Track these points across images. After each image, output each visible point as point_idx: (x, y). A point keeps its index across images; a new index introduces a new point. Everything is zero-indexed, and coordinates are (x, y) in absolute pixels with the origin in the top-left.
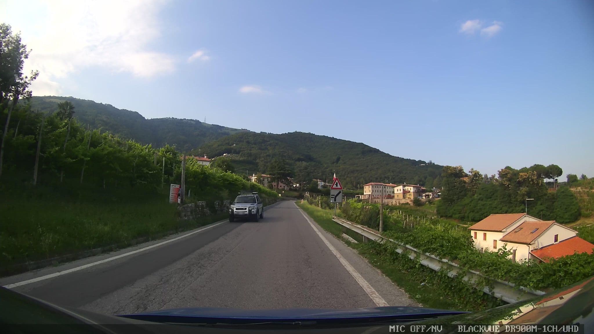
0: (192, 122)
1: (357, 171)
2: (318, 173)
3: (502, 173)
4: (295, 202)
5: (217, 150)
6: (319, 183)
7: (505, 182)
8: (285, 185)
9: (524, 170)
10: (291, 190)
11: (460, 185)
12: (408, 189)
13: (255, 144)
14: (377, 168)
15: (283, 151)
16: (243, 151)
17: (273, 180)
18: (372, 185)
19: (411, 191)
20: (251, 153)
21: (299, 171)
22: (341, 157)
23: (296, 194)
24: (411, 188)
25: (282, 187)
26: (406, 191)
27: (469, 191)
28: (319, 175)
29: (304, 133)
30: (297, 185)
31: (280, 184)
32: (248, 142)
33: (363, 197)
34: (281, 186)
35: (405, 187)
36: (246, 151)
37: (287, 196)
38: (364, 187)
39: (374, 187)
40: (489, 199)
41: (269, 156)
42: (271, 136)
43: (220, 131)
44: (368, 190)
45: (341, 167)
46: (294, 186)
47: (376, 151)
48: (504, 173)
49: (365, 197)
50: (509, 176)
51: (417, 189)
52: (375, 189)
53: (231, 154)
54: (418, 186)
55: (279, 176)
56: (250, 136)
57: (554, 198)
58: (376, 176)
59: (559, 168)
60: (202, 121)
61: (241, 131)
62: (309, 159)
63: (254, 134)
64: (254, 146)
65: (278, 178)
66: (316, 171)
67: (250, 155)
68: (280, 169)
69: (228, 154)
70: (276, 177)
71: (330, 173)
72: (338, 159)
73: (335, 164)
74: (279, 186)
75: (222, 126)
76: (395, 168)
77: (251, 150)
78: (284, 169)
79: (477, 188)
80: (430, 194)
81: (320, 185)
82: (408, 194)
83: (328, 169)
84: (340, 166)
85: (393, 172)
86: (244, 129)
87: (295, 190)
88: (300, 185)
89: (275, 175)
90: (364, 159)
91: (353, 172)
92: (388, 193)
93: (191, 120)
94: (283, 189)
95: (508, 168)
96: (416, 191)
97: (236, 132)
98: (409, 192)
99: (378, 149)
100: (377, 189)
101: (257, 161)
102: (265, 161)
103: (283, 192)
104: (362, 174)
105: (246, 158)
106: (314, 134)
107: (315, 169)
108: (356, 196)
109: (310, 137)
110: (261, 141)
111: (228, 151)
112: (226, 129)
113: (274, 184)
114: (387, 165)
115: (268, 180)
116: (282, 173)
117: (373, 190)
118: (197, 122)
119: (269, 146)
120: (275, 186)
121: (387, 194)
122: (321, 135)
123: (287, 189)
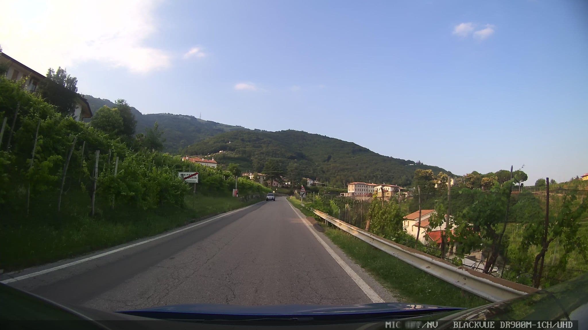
0: (188, 118)
1: (347, 169)
2: (310, 171)
3: (466, 177)
4: (286, 198)
5: (213, 147)
6: (308, 181)
7: (468, 185)
8: (278, 183)
9: (490, 175)
10: (283, 187)
11: (430, 187)
12: (386, 188)
13: (249, 141)
14: (366, 167)
15: (276, 149)
16: (238, 148)
17: (268, 179)
18: (355, 184)
19: (389, 191)
20: (245, 150)
21: (290, 171)
22: (332, 155)
23: (287, 191)
24: (389, 188)
25: (276, 185)
26: (385, 191)
27: (437, 192)
28: (310, 172)
29: (297, 131)
30: (289, 183)
31: (274, 182)
32: (243, 140)
33: (347, 195)
34: (274, 184)
35: (384, 187)
36: (241, 149)
37: (279, 193)
38: (348, 186)
39: (357, 187)
40: (454, 200)
41: (263, 153)
42: (265, 133)
43: (214, 127)
44: (351, 189)
45: (332, 165)
46: (286, 183)
47: (367, 151)
48: (468, 178)
49: (349, 195)
50: (472, 180)
51: (395, 189)
52: (357, 188)
53: (226, 151)
54: (396, 186)
55: (273, 175)
56: (245, 134)
57: (515, 201)
58: (365, 175)
59: (524, 173)
60: (197, 117)
61: (235, 128)
62: (301, 156)
63: (249, 132)
64: (248, 143)
65: (272, 177)
66: (307, 169)
67: (244, 152)
68: (274, 169)
69: (224, 151)
70: (270, 176)
71: (321, 171)
72: (329, 158)
73: (326, 162)
74: (273, 184)
75: (217, 122)
76: (384, 168)
77: (245, 148)
78: (278, 170)
79: (444, 190)
80: (406, 193)
81: (310, 183)
82: (386, 193)
83: (319, 167)
84: (330, 164)
85: (381, 171)
86: (239, 126)
87: (287, 187)
88: (291, 183)
89: (269, 175)
90: (355, 158)
91: (343, 170)
92: (369, 191)
93: (187, 116)
94: (277, 187)
95: (475, 173)
96: (394, 191)
97: (231, 128)
98: (388, 192)
99: (368, 149)
100: (359, 188)
101: (251, 159)
102: (259, 158)
103: (277, 189)
104: (351, 173)
105: (240, 155)
106: (307, 132)
107: (307, 167)
108: (341, 193)
109: (302, 136)
110: (255, 139)
111: (224, 148)
112: (220, 125)
113: (268, 182)
114: (376, 164)
115: (263, 179)
116: (275, 173)
117: (356, 189)
118: (193, 118)
119: (263, 144)
120: (269, 183)
121: (369, 193)
122: (314, 134)
123: (280, 186)
